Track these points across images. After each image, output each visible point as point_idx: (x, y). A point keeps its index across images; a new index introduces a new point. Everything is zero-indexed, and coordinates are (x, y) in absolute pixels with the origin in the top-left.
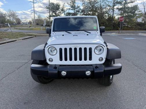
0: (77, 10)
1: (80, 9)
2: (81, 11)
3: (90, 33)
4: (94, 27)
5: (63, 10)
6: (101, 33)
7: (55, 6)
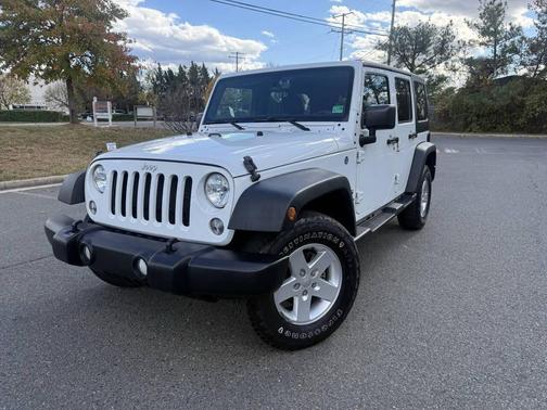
0: (508, 43)
1: (523, 38)
2: (525, 47)
3: (308, 130)
4: (334, 108)
5: (443, 51)
6: (373, 134)
7: (411, 40)
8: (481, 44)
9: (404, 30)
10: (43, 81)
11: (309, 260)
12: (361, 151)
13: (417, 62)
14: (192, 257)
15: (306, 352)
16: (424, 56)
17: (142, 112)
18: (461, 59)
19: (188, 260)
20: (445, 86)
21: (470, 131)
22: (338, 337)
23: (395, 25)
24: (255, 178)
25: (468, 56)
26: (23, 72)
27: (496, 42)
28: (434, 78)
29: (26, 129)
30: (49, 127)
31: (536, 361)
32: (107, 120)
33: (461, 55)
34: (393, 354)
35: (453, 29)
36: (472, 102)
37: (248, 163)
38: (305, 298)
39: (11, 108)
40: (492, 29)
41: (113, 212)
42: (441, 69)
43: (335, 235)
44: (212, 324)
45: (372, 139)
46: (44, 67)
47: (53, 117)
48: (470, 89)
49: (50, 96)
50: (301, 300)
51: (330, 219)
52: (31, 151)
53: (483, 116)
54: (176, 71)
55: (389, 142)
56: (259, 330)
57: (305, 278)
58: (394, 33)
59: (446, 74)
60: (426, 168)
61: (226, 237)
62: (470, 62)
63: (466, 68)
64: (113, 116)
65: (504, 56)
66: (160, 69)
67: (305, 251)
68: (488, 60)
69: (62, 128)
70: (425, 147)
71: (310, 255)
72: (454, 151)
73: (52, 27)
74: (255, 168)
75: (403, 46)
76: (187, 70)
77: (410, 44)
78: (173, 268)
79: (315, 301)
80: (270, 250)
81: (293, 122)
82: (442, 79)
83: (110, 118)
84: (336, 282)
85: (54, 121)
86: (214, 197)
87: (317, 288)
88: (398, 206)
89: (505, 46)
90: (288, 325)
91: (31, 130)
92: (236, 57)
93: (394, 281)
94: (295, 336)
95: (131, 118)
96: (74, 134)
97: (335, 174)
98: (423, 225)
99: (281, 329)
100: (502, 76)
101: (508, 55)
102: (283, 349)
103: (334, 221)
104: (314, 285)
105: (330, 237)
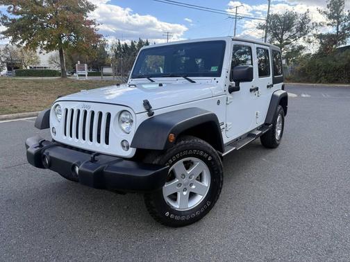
0: (346, 24)
3: (194, 82)
4: (212, 68)
5: (302, 30)
6: (237, 85)
7: (280, 22)
8: (328, 25)
9: (276, 16)
10: (45, 51)
11: (187, 168)
12: (230, 96)
13: (284, 37)
14: (107, 165)
15: (185, 229)
16: (290, 33)
17: (106, 70)
18: (314, 35)
19: (103, 168)
20: (304, 53)
21: (320, 83)
22: (208, 220)
23: (270, 14)
24: (151, 114)
25: (319, 33)
26: (33, 45)
27: (339, 23)
28: (296, 47)
29: (34, 81)
30: (48, 80)
31: (341, 241)
32: (85, 75)
33: (314, 32)
34: (243, 232)
35: (310, 15)
36: (321, 63)
37: (146, 104)
38: (185, 193)
39: (28, 68)
40: (336, 15)
41: (65, 135)
42: (301, 42)
43: (205, 152)
44: (128, 207)
45: (237, 89)
46: (45, 43)
47: (53, 73)
48: (320, 54)
49: (52, 61)
50: (182, 194)
51: (202, 141)
52: (36, 95)
53: (329, 72)
54: (129, 44)
55: (251, 90)
56: (153, 214)
57: (185, 181)
58: (269, 18)
59: (304, 45)
60: (280, 107)
61: (130, 153)
62: (320, 37)
63: (318, 41)
64: (89, 73)
65: (344, 33)
66: (119, 43)
67: (184, 163)
68: (333, 35)
69: (56, 81)
70: (279, 93)
71: (188, 165)
72: (307, 96)
73: (51, 17)
74: (151, 107)
75: (275, 26)
76: (136, 44)
77: (280, 26)
78: (93, 172)
79: (192, 195)
80: (159, 162)
81: (185, 77)
82: (301, 48)
83: (86, 74)
84: (206, 183)
85: (54, 76)
86: (125, 126)
87: (193, 187)
88: (258, 133)
89: (345, 26)
90: (172, 211)
91: (37, 82)
92: (168, 35)
93: (252, 182)
94: (177, 218)
95: (99, 74)
96: (63, 84)
97: (207, 111)
98: (278, 145)
99: (167, 214)
100: (343, 46)
101: (346, 32)
102: (170, 226)
103: (205, 143)
104: (191, 185)
105: (202, 153)
